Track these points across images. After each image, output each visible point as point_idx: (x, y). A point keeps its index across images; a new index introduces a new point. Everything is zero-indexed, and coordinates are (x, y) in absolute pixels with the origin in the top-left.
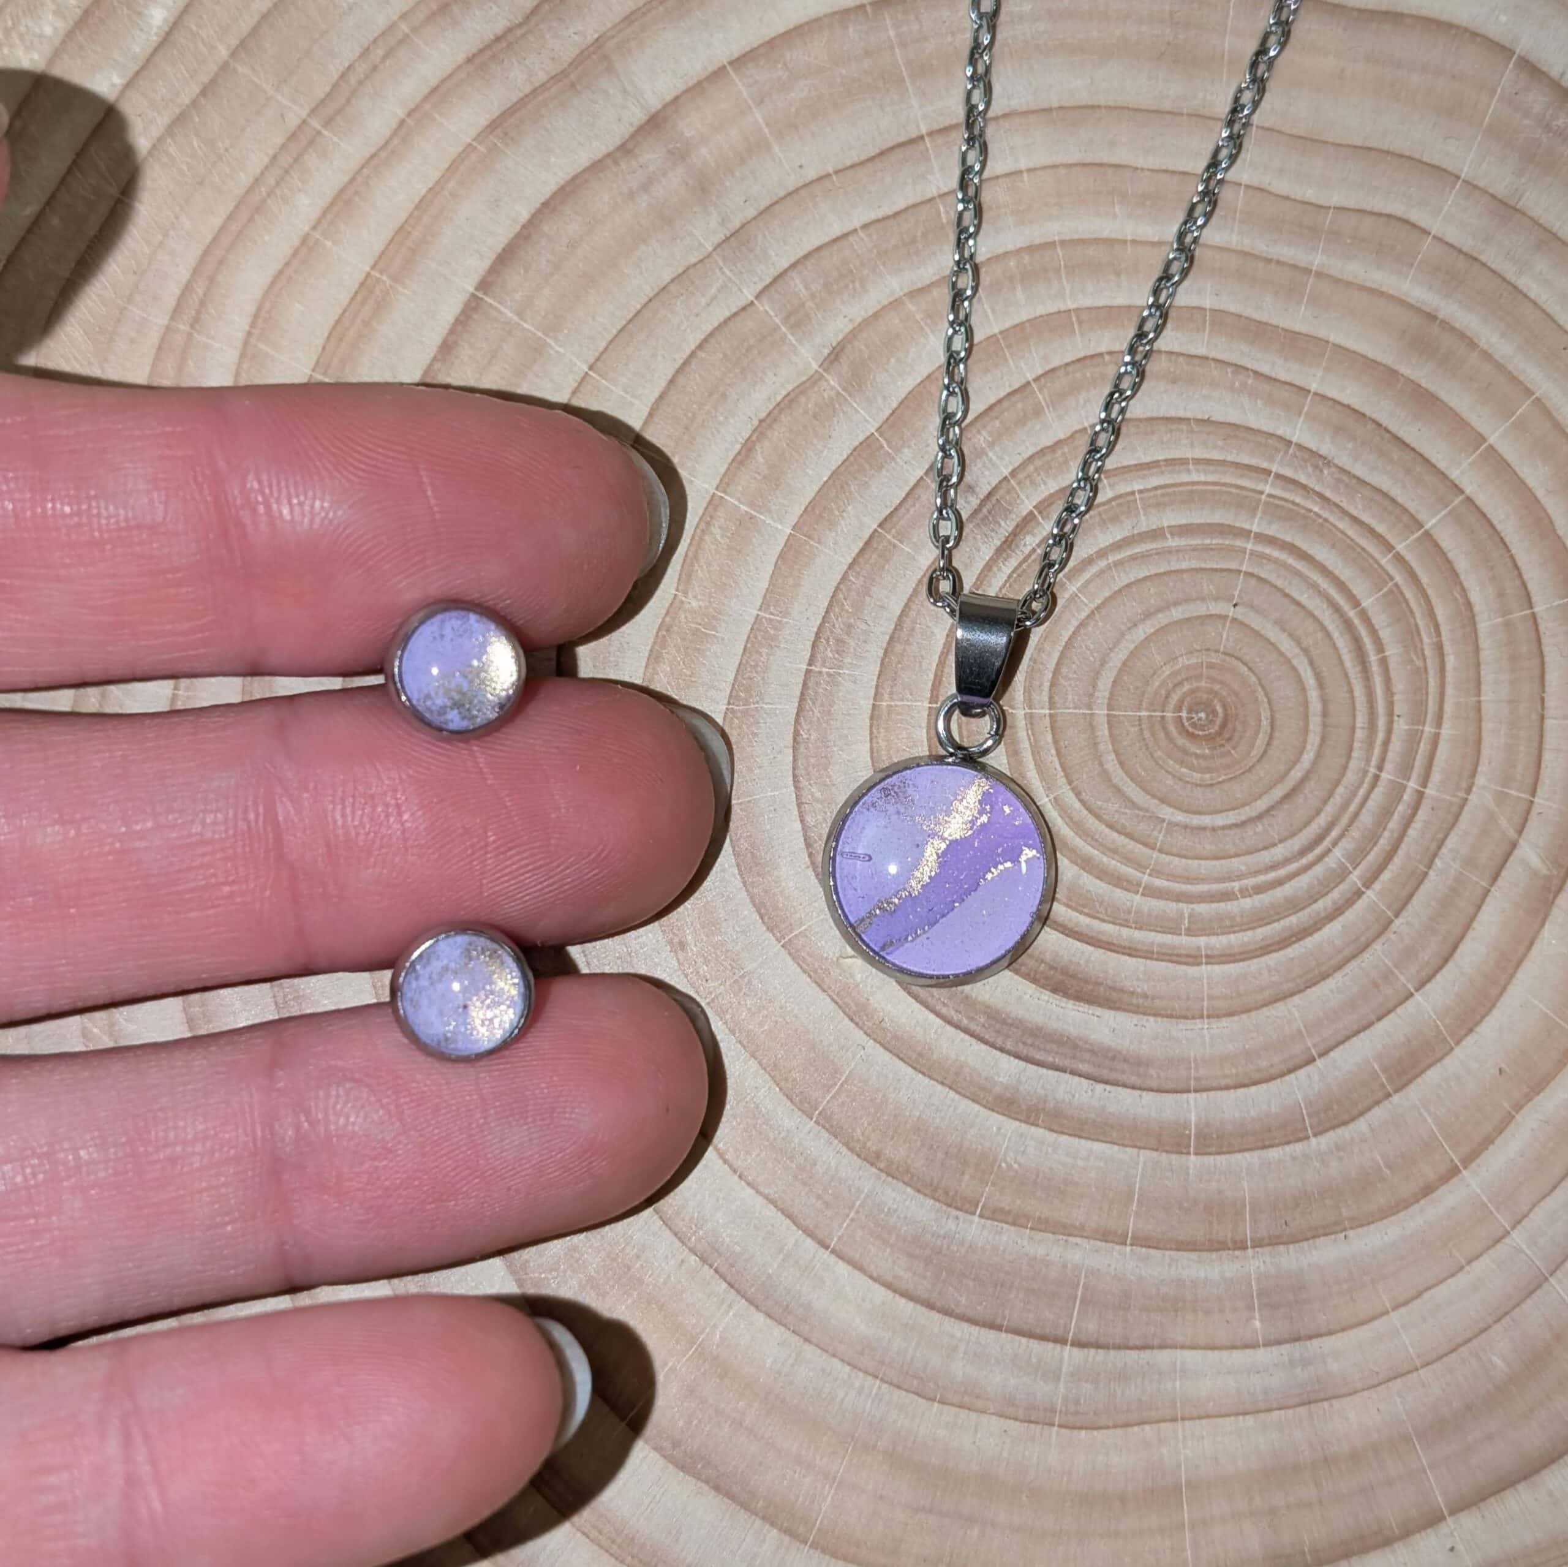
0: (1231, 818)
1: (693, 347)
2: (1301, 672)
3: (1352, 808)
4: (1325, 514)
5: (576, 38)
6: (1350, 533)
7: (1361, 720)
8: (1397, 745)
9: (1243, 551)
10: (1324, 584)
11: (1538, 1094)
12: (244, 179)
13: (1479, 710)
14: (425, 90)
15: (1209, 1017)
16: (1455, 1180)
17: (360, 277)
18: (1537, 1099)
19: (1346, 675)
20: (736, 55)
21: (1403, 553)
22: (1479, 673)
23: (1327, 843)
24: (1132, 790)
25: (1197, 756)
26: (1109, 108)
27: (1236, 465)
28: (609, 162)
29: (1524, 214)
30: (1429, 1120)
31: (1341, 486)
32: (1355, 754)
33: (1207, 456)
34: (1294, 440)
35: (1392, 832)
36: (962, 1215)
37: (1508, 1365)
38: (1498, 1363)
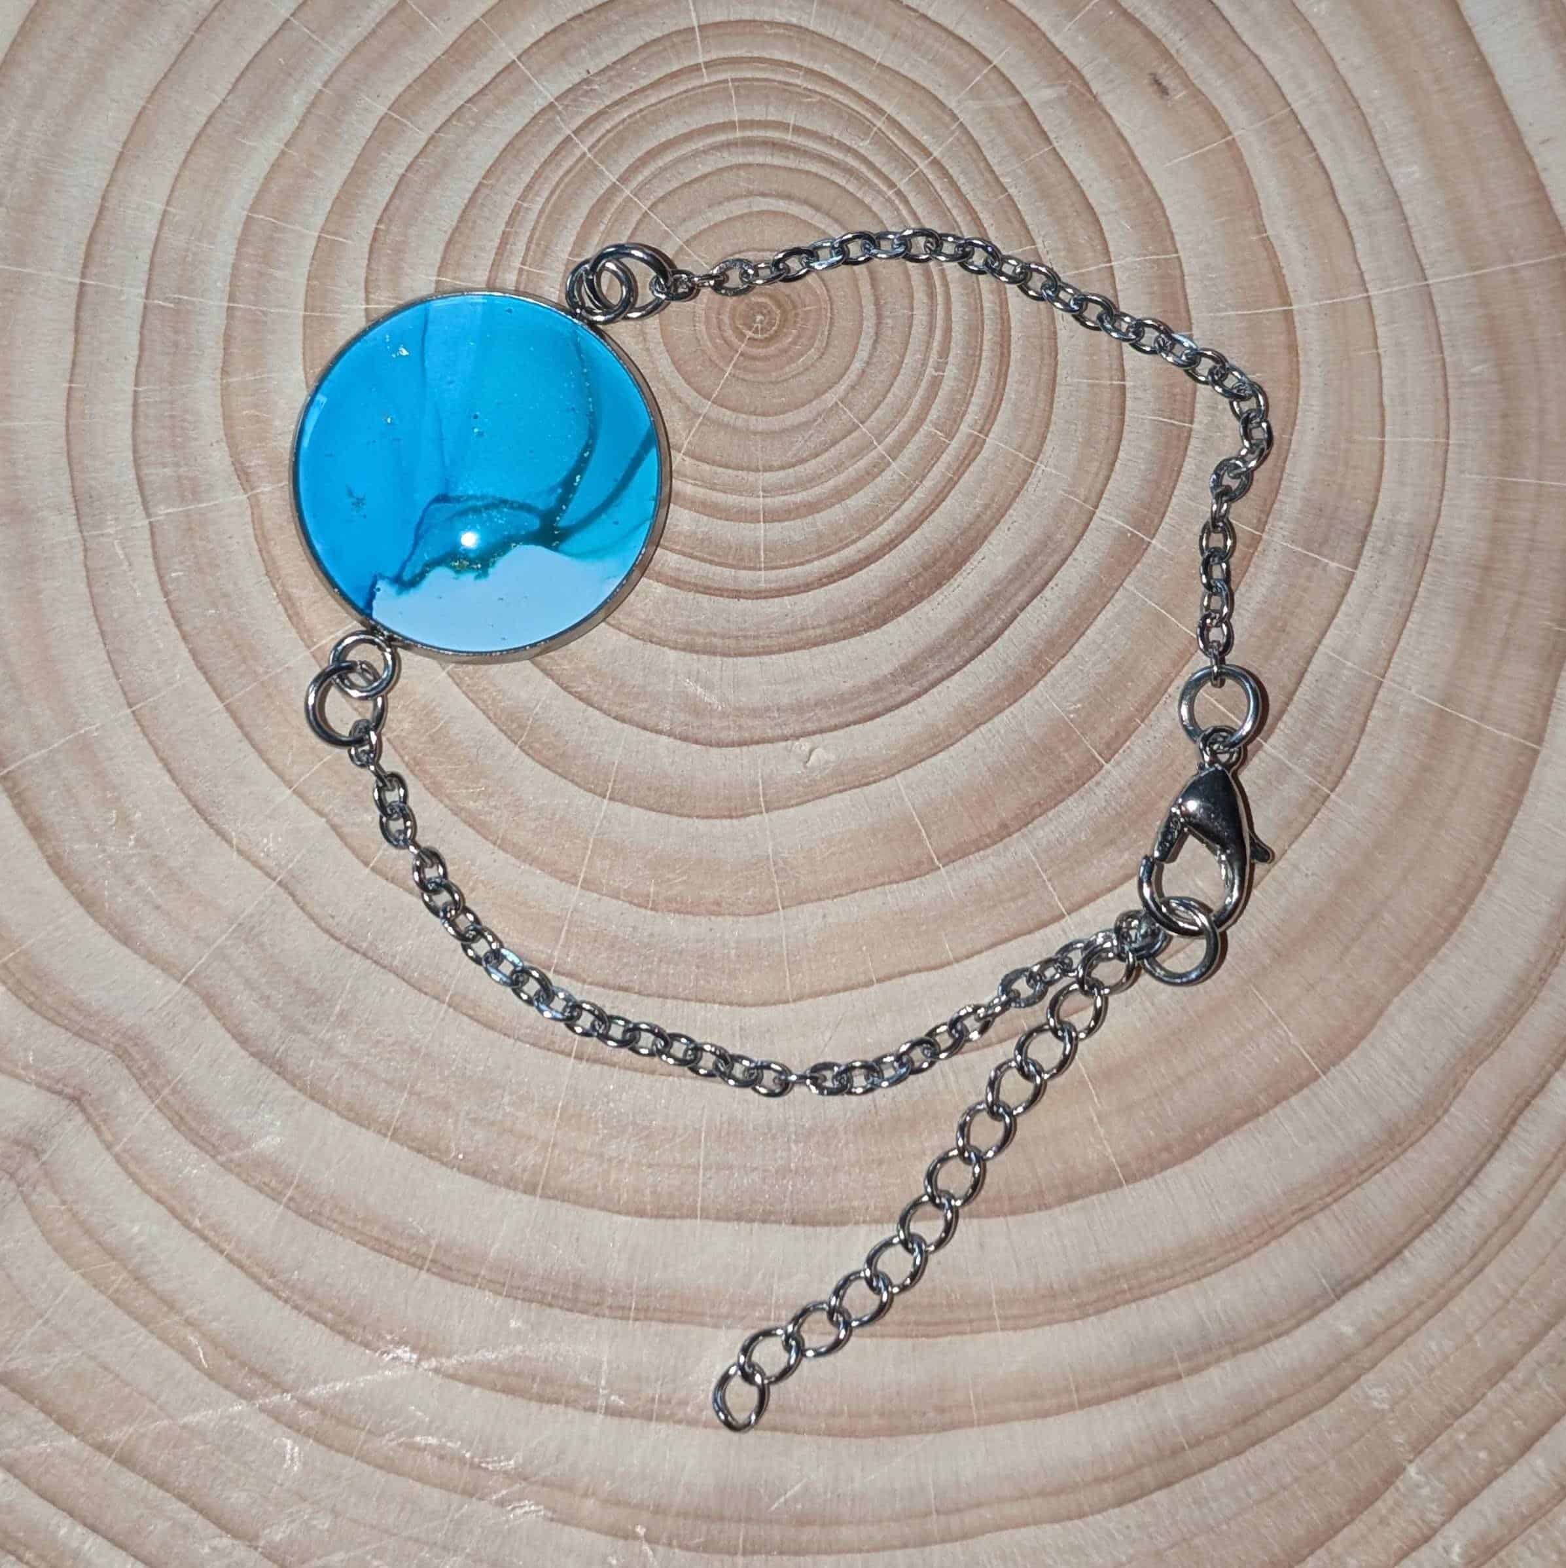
0: (866, 343)
1: (163, 600)
2: (765, 208)
4: (636, 108)
6: (664, 96)
7: (840, 179)
8: (878, 160)
9: (628, 200)
10: (699, 144)
11: (1259, 204)
13: (887, 69)
15: (1036, 460)
16: (1297, 319)
18: (1263, 209)
19: (791, 170)
21: (707, 58)
22: (853, 51)
24: (792, 418)
25: (794, 343)
27: (546, 163)
30: (1231, 313)
31: (618, 81)
32: (867, 200)
33: (523, 186)
34: (551, 99)
35: (955, 206)
36: (1097, 778)
37: (1484, 361)
38: (1479, 368)
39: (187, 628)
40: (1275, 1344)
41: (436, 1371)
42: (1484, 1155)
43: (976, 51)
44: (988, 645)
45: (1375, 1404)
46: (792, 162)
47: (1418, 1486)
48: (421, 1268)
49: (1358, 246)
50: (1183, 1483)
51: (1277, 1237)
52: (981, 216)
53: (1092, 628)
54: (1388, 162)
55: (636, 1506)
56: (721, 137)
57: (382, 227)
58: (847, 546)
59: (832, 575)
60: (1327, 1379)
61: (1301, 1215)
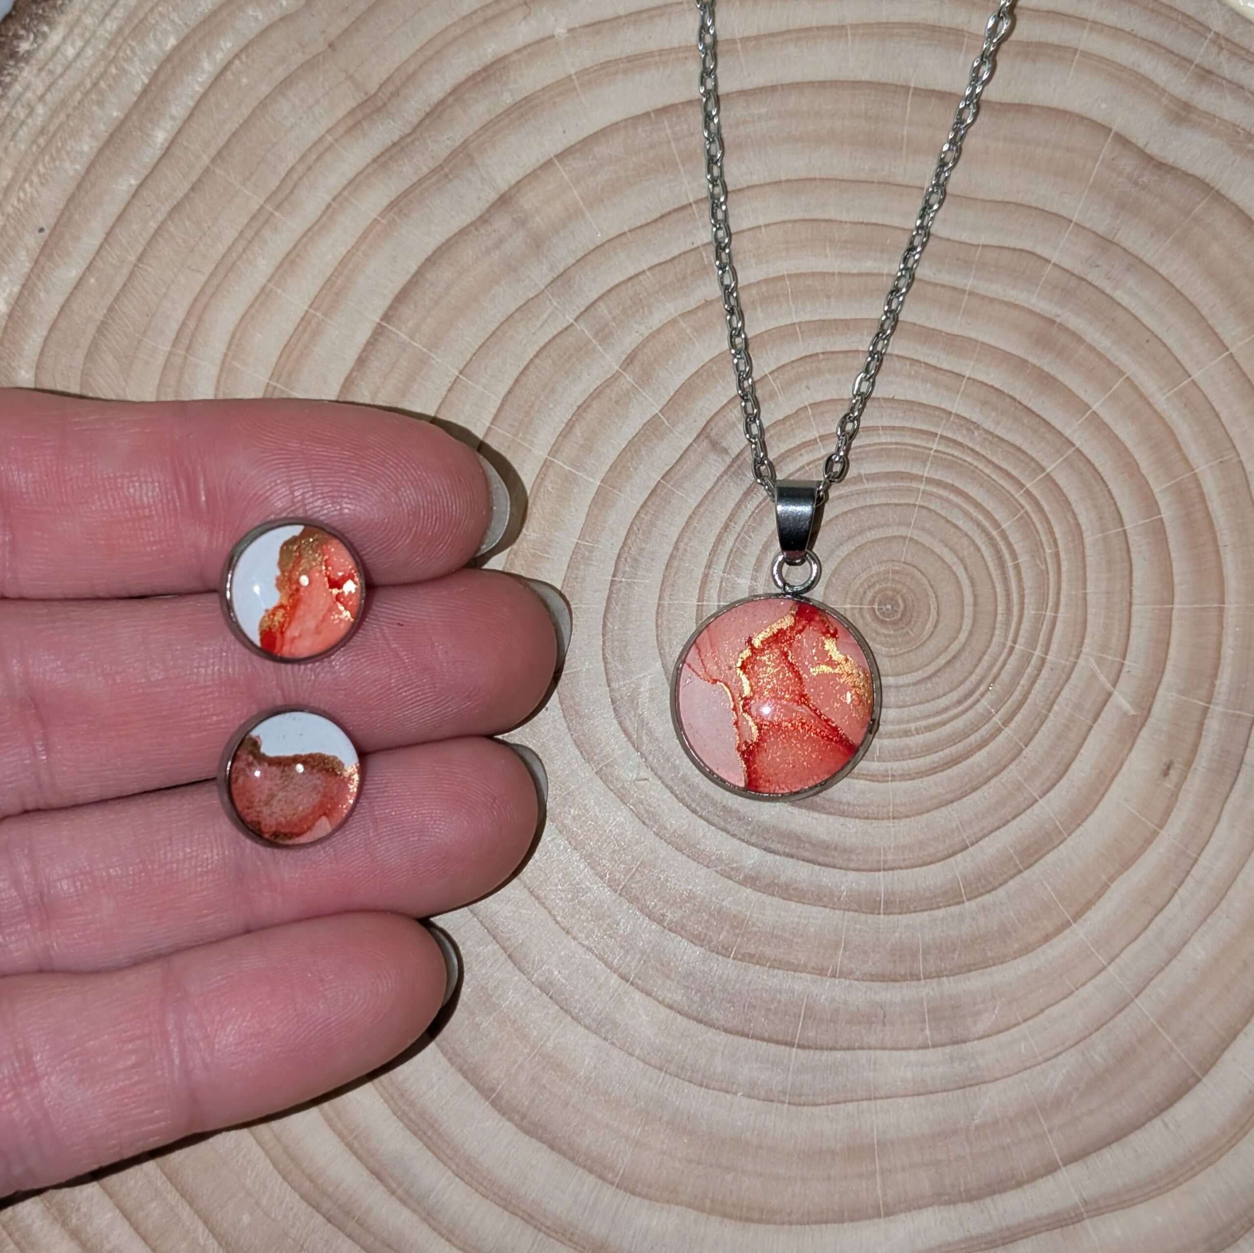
1: (531, 356)
2: (958, 574)
3: (995, 670)
4: (975, 464)
5: (449, 142)
6: (993, 476)
7: (1001, 609)
8: (1026, 625)
9: (918, 490)
10: (975, 513)
11: (1126, 870)
12: (222, 248)
13: (1085, 600)
14: (345, 182)
15: (894, 818)
16: (1067, 931)
17: (301, 314)
18: (1125, 874)
19: (990, 576)
20: (559, 151)
21: (1032, 489)
22: (1085, 574)
23: (977, 695)
25: (886, 636)
26: (822, 180)
27: (912, 430)
28: (473, 228)
29: (1118, 245)
30: (1049, 888)
31: (987, 444)
32: (997, 632)
33: (891, 424)
34: (954, 411)
35: (1023, 686)
36: (720, 958)
37: (1105, 1060)
38: (1098, 1058)
39: (523, 380)
43: (1127, 646)
46: (995, 573)
49: (1134, 944)
50: (334, 1228)
53: (810, 907)
54: (1197, 935)
56: (987, 524)
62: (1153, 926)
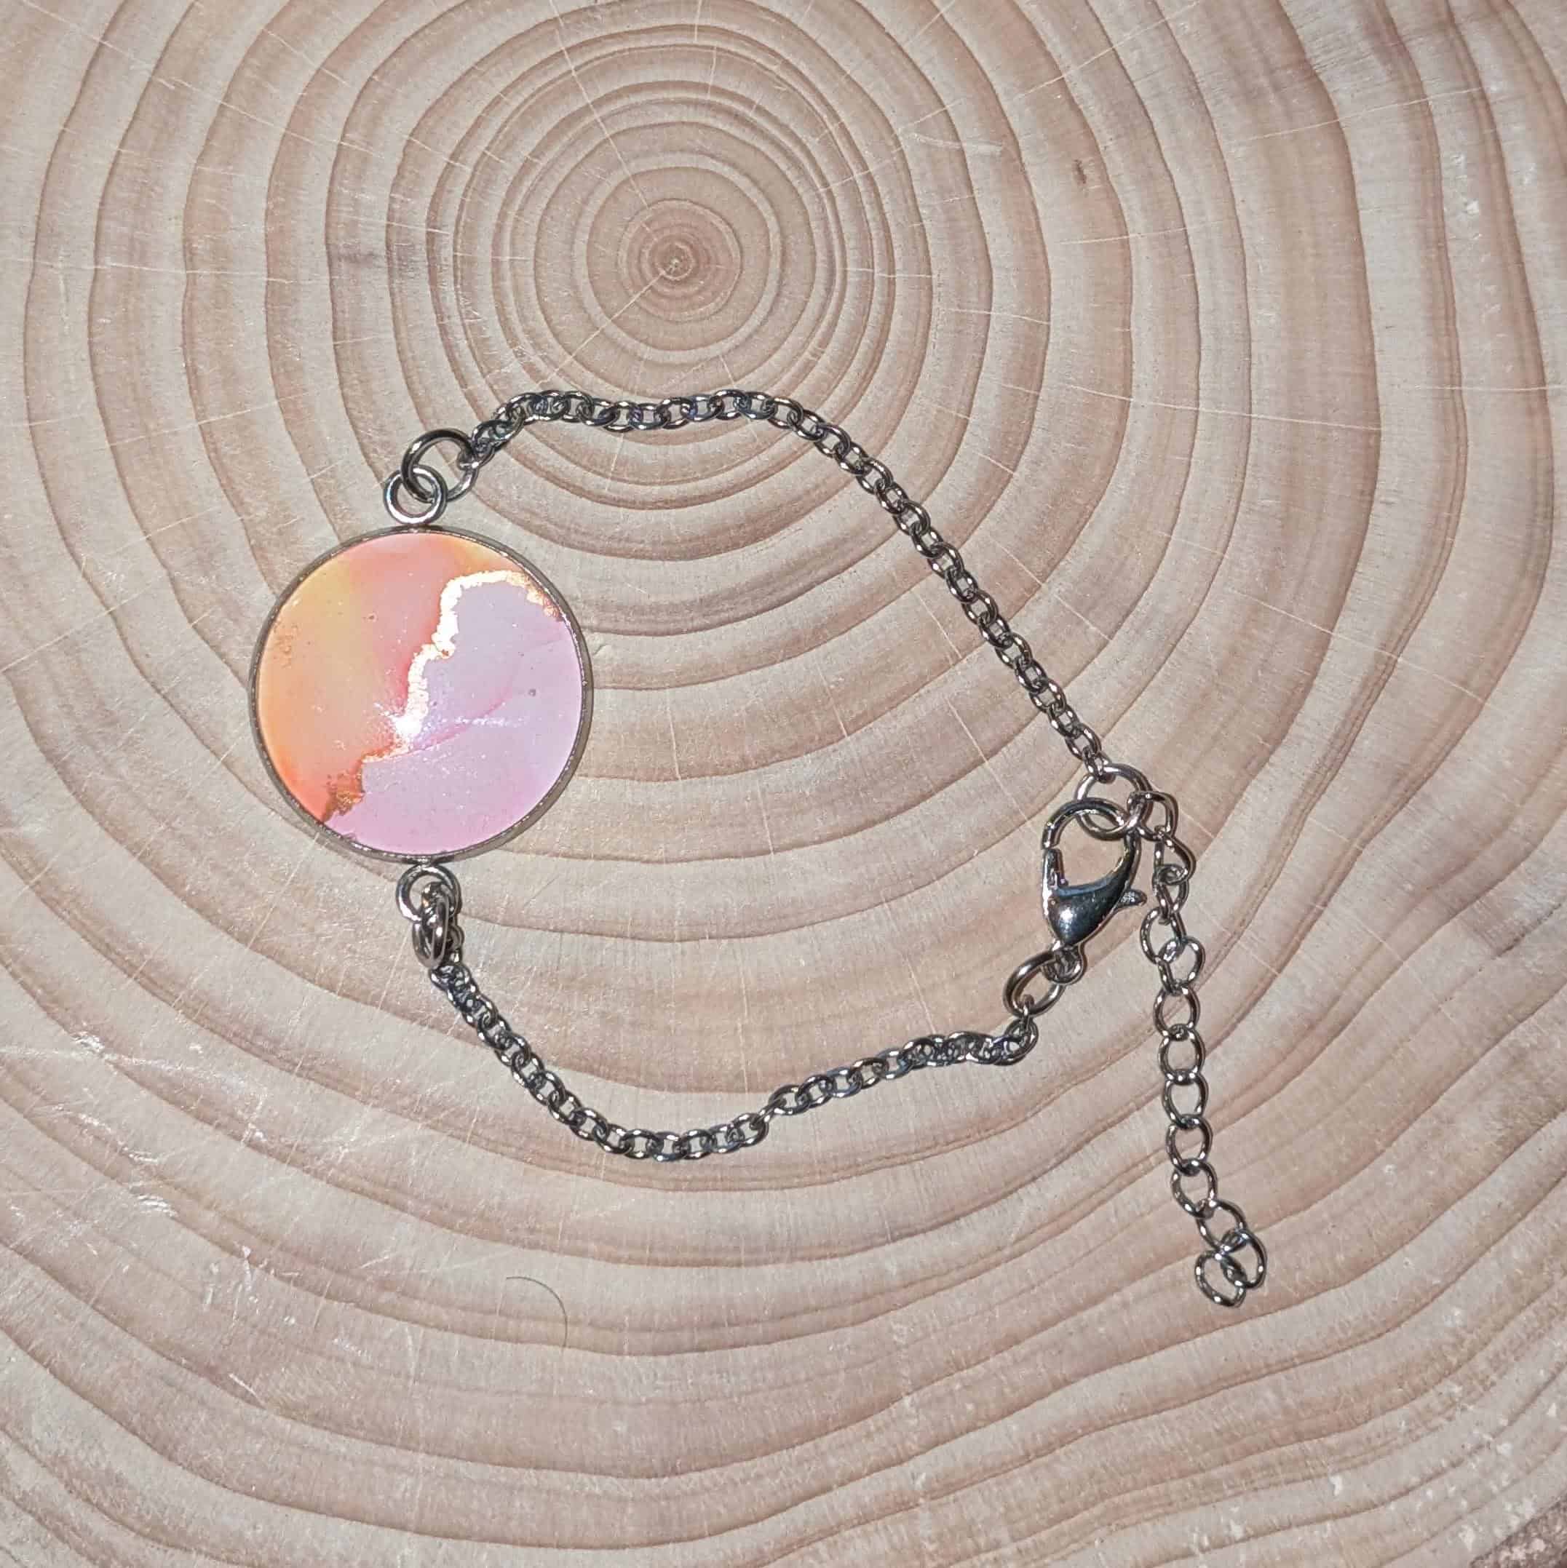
0: (760, 312)
2: (711, 169)
3: (833, 228)
4: (626, 46)
6: (654, 43)
7: (783, 165)
8: (822, 160)
9: (596, 123)
10: (671, 95)
13: (853, 83)
16: (1131, 411)
18: (1134, 306)
21: (703, 23)
22: (829, 57)
25: (699, 292)
27: (534, 68)
30: (1078, 388)
32: (800, 190)
33: (508, 81)
34: (557, 15)
35: (874, 219)
36: (836, 746)
37: (1277, 498)
38: (1271, 502)
39: (101, 371)
40: (828, 1262)
41: (117, 1066)
42: (1054, 1161)
43: (935, 93)
44: (780, 603)
45: (895, 1338)
46: (746, 135)
47: (909, 1416)
48: (130, 976)
49: (1203, 365)
50: (713, 1353)
51: (859, 1174)
52: (893, 236)
53: (875, 618)
54: (1251, 300)
55: (249, 1230)
56: (693, 96)
57: (376, 77)
58: (688, 481)
59: (666, 502)
60: (862, 1305)
61: (885, 1162)
62: (1203, 332)
